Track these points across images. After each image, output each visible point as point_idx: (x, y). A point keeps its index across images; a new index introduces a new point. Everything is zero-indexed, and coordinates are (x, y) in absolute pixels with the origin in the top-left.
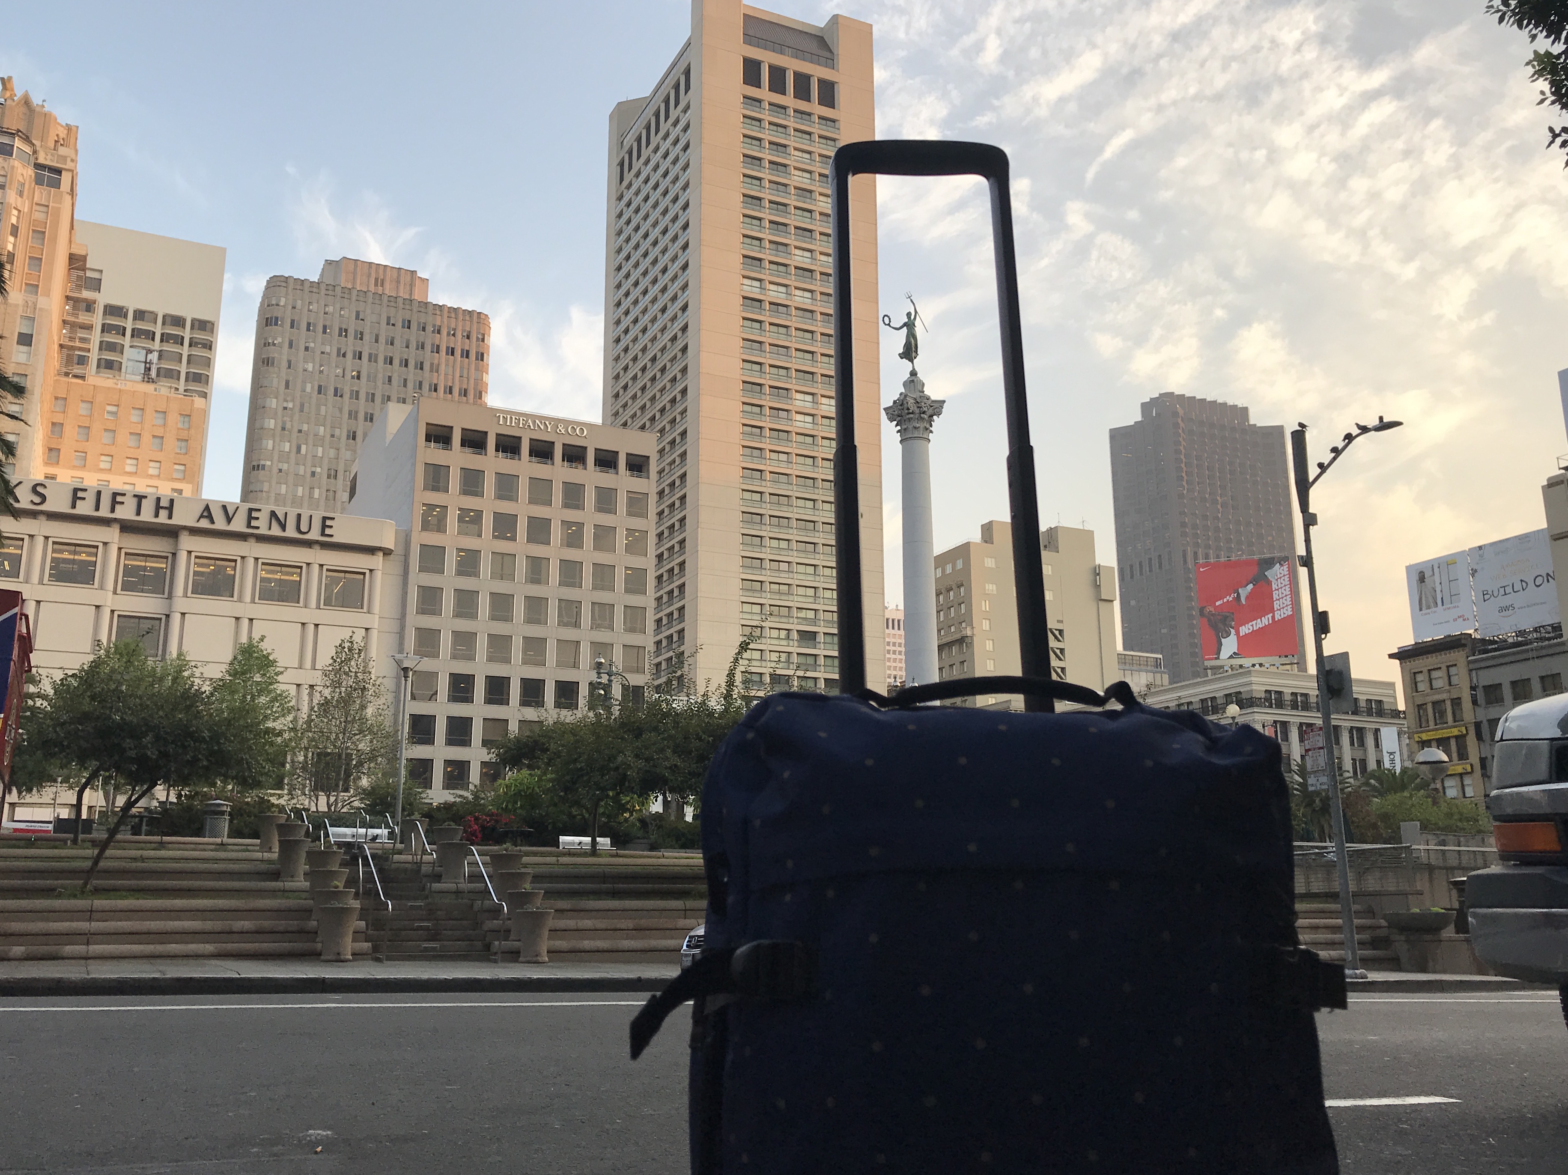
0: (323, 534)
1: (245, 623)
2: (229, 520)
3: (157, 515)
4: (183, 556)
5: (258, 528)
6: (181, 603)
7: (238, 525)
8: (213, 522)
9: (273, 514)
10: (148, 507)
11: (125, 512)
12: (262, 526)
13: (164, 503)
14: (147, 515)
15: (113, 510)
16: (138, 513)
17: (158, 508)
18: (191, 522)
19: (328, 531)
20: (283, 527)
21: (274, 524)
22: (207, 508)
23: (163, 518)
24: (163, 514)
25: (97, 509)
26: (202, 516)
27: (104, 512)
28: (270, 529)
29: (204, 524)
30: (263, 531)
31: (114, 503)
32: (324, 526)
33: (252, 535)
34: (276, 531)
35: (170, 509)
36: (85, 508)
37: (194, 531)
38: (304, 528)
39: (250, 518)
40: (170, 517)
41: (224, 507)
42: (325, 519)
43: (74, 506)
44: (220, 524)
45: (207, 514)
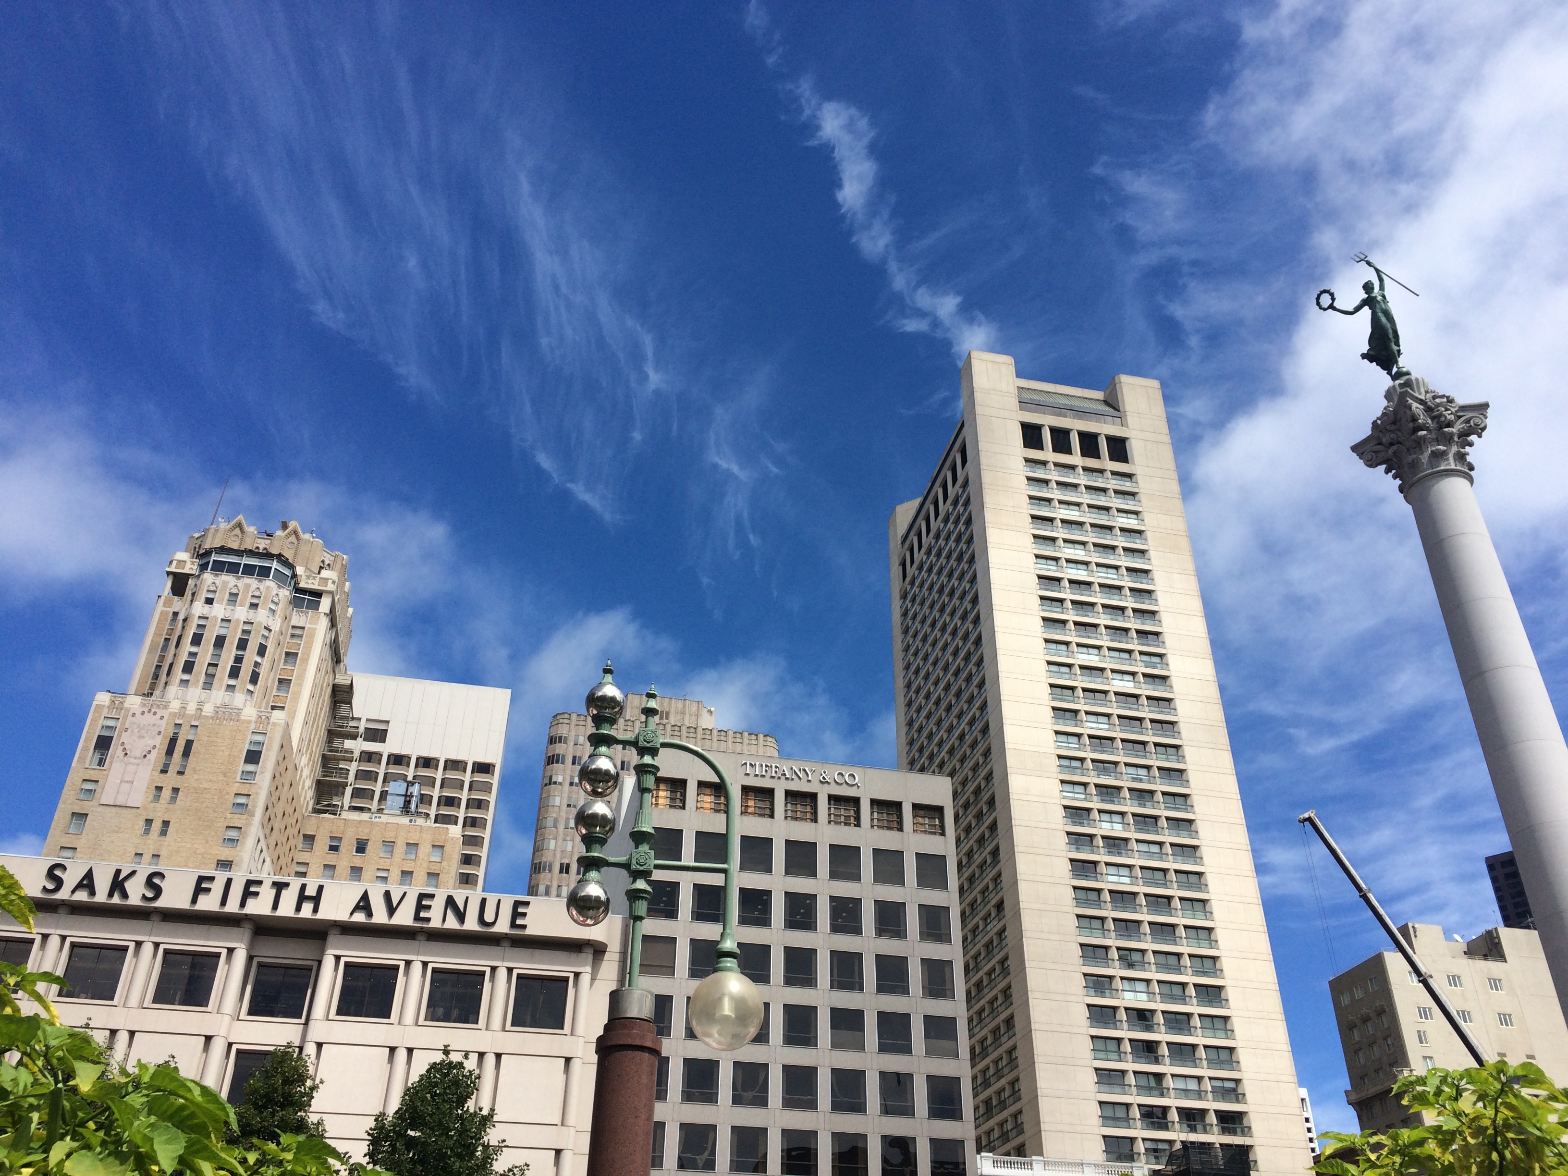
0: (513, 925)
1: (401, 1055)
2: (391, 910)
3: (298, 909)
4: (328, 962)
5: (428, 920)
6: (319, 1029)
7: (404, 917)
8: (370, 914)
9: (450, 902)
10: (289, 899)
11: (259, 907)
12: (436, 918)
13: (311, 891)
14: (286, 909)
15: (243, 904)
16: (275, 907)
17: (302, 898)
18: (342, 915)
19: (521, 921)
20: (461, 917)
21: (450, 914)
22: (365, 897)
23: (307, 911)
24: (307, 906)
25: (223, 902)
26: (357, 908)
27: (233, 907)
28: (444, 920)
29: (360, 917)
30: (435, 923)
31: (248, 894)
32: (516, 915)
33: (422, 931)
34: (452, 923)
35: (316, 900)
36: (208, 903)
37: (347, 929)
38: (489, 917)
39: (420, 907)
40: (315, 910)
41: (387, 895)
42: (517, 904)
43: (194, 901)
44: (380, 917)
45: (364, 904)
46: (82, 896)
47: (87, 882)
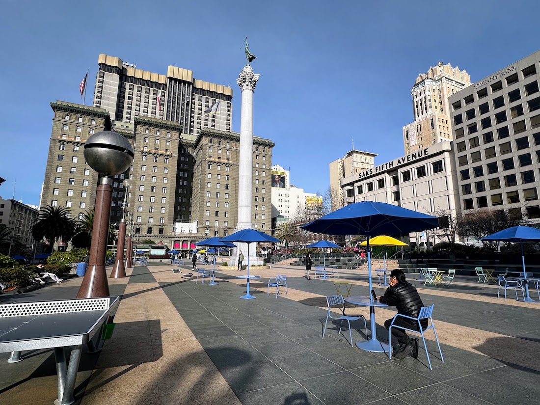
0: (425, 154)
1: (414, 185)
2: (404, 161)
4: (399, 173)
6: (401, 186)
7: (406, 161)
9: (413, 155)
10: (388, 166)
11: (385, 169)
12: (411, 160)
14: (388, 168)
18: (397, 165)
19: (427, 153)
20: (416, 157)
21: (414, 157)
22: (399, 160)
24: (391, 166)
27: (381, 171)
29: (399, 164)
31: (383, 168)
32: (425, 152)
33: (410, 163)
34: (414, 159)
35: (392, 164)
36: (378, 171)
37: (399, 167)
38: (420, 155)
39: (408, 158)
41: (402, 159)
42: (425, 150)
43: (376, 172)
44: (402, 163)
45: (399, 162)
46: (364, 177)
47: (364, 175)
